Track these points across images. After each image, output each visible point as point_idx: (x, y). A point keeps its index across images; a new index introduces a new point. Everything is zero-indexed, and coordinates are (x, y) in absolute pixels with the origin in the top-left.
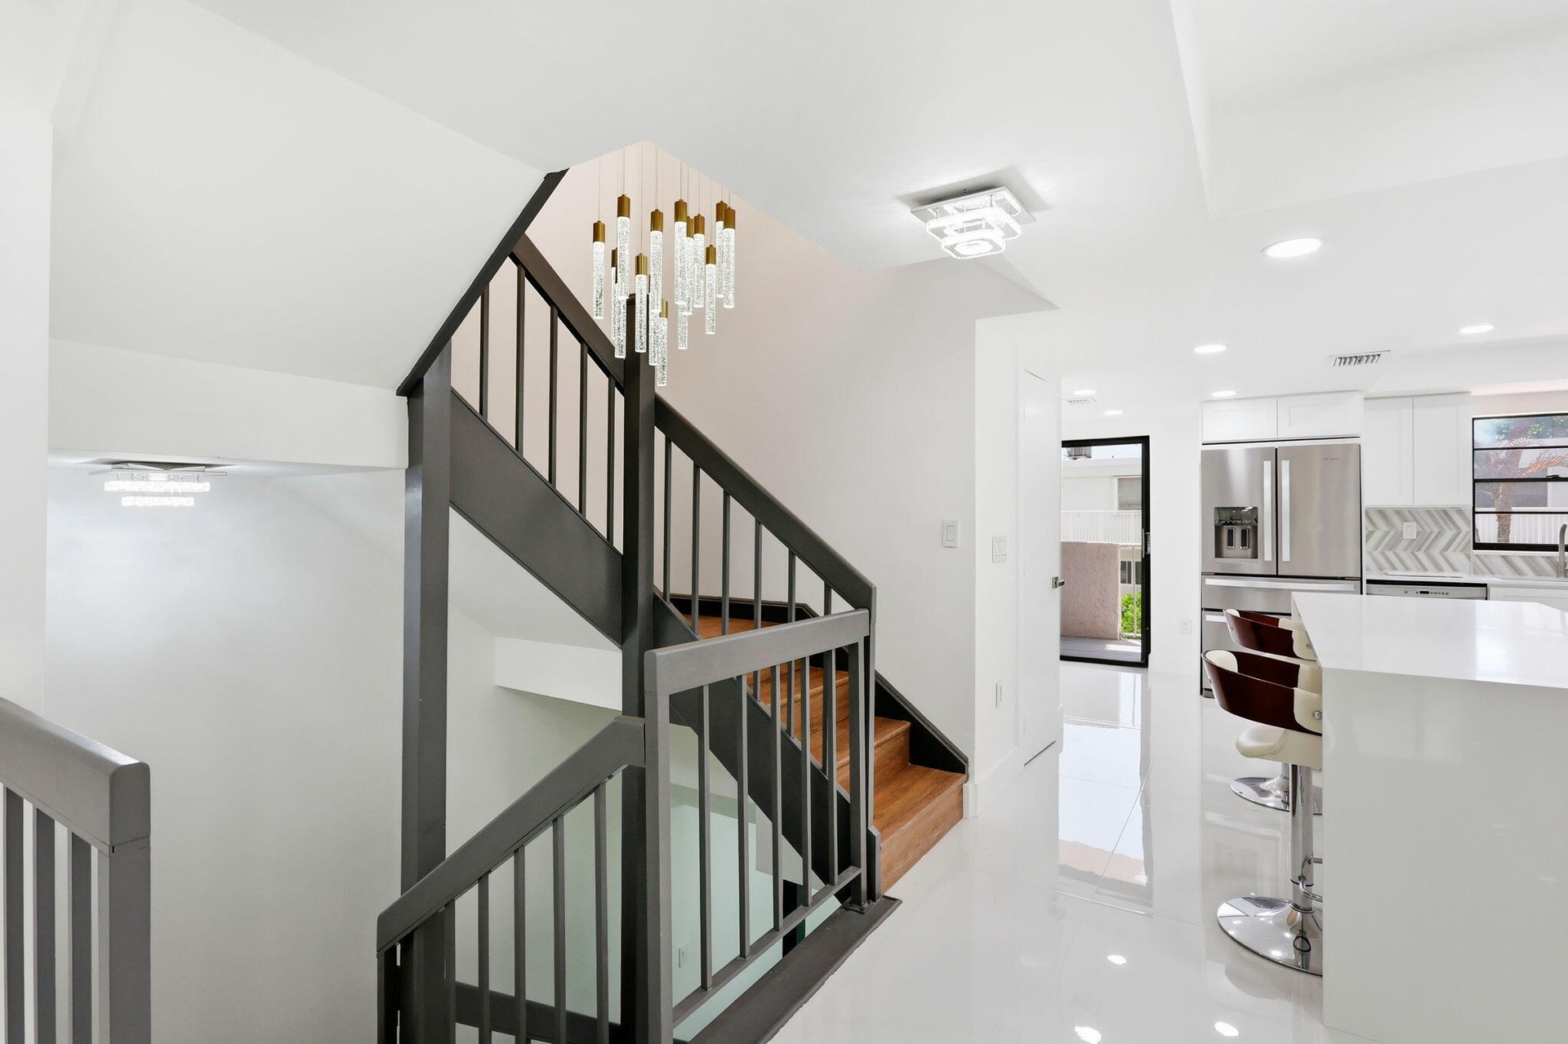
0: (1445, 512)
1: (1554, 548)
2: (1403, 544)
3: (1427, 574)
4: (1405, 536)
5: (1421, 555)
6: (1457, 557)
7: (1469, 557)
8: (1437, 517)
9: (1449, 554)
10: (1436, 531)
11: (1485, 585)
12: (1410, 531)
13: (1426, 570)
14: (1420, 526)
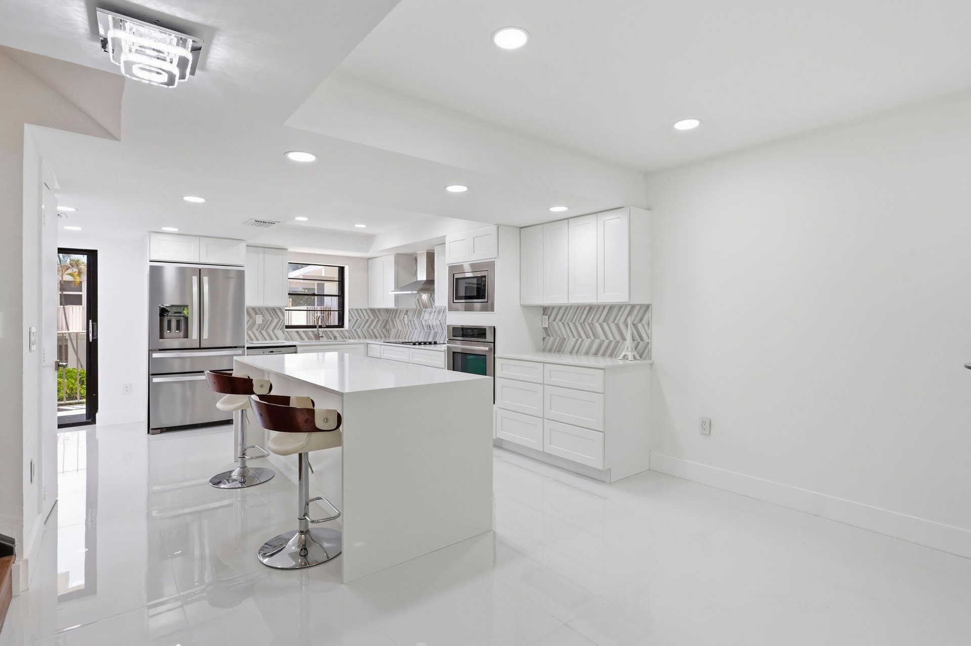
0: (274, 309)
1: (314, 327)
2: (256, 327)
3: (267, 342)
4: (257, 322)
5: (264, 332)
6: (279, 333)
7: (283, 332)
8: (270, 311)
9: (276, 331)
10: (270, 319)
11: (295, 346)
12: (259, 319)
13: (266, 340)
14: (265, 318)
